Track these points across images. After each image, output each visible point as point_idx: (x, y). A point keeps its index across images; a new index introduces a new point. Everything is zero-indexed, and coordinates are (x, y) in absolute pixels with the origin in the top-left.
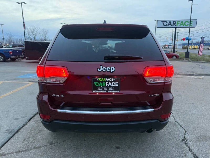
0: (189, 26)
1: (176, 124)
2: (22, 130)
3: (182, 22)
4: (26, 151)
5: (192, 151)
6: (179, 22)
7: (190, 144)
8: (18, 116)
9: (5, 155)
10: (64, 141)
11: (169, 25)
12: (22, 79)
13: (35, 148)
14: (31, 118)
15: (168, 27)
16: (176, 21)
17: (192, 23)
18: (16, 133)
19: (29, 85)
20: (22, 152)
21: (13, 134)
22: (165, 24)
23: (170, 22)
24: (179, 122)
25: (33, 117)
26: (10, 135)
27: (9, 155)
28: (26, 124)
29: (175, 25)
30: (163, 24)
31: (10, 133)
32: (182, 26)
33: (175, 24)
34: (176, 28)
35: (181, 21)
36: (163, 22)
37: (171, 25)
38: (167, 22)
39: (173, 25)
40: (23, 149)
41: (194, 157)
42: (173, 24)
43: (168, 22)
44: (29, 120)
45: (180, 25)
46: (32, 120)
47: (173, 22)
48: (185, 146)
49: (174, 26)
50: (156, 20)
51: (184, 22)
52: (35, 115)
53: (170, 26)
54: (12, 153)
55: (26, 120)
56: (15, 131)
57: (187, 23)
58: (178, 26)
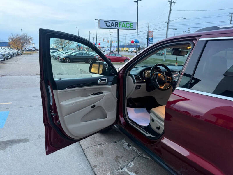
3: (124, 23)
6: (121, 23)
11: (111, 25)
15: (111, 28)
16: (118, 22)
17: (132, 25)
22: (108, 24)
29: (118, 27)
30: (106, 24)
32: (124, 28)
33: (117, 25)
34: (118, 30)
35: (122, 23)
36: (106, 22)
37: (114, 27)
38: (109, 23)
39: (116, 27)
42: (116, 25)
45: (122, 27)
47: (116, 23)
50: (96, 20)
57: (128, 25)
58: (121, 27)
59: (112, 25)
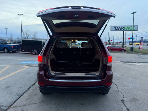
0: (132, 30)
1: (118, 92)
2: (25, 94)
3: (128, 27)
4: (28, 105)
5: (126, 107)
7: (126, 103)
8: (22, 87)
9: (17, 107)
10: (50, 100)
12: (22, 64)
13: (33, 104)
14: (30, 88)
18: (21, 96)
19: (26, 68)
20: (26, 105)
21: (20, 96)
22: (116, 28)
23: (120, 27)
24: (121, 91)
25: (31, 87)
26: (18, 97)
27: (19, 107)
28: (27, 91)
31: (18, 95)
32: (128, 30)
33: (123, 28)
34: (124, 31)
35: (127, 27)
36: (115, 27)
40: (26, 104)
41: (127, 110)
43: (118, 27)
44: (28, 89)
46: (30, 89)
48: (122, 104)
49: (123, 30)
50: (110, 26)
51: (129, 27)
52: (32, 86)
53: (119, 30)
54: (20, 106)
55: (27, 88)
56: (21, 94)
57: (131, 28)
58: (125, 29)
59: (120, 28)
